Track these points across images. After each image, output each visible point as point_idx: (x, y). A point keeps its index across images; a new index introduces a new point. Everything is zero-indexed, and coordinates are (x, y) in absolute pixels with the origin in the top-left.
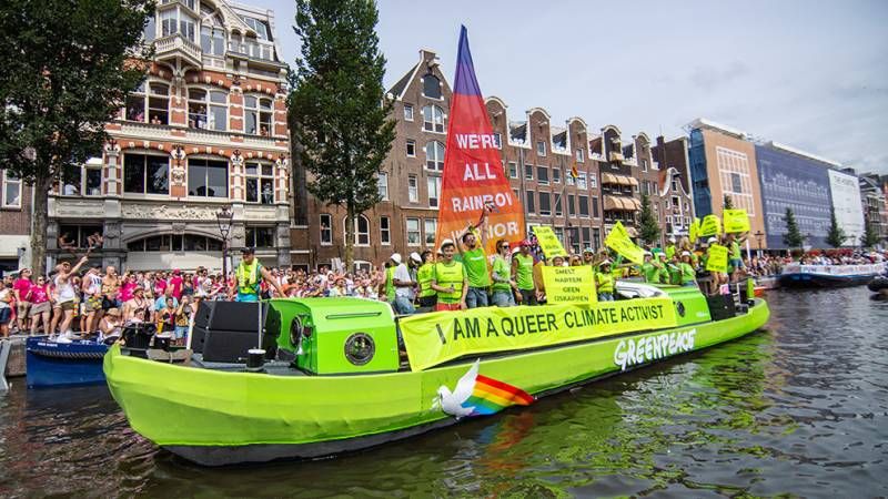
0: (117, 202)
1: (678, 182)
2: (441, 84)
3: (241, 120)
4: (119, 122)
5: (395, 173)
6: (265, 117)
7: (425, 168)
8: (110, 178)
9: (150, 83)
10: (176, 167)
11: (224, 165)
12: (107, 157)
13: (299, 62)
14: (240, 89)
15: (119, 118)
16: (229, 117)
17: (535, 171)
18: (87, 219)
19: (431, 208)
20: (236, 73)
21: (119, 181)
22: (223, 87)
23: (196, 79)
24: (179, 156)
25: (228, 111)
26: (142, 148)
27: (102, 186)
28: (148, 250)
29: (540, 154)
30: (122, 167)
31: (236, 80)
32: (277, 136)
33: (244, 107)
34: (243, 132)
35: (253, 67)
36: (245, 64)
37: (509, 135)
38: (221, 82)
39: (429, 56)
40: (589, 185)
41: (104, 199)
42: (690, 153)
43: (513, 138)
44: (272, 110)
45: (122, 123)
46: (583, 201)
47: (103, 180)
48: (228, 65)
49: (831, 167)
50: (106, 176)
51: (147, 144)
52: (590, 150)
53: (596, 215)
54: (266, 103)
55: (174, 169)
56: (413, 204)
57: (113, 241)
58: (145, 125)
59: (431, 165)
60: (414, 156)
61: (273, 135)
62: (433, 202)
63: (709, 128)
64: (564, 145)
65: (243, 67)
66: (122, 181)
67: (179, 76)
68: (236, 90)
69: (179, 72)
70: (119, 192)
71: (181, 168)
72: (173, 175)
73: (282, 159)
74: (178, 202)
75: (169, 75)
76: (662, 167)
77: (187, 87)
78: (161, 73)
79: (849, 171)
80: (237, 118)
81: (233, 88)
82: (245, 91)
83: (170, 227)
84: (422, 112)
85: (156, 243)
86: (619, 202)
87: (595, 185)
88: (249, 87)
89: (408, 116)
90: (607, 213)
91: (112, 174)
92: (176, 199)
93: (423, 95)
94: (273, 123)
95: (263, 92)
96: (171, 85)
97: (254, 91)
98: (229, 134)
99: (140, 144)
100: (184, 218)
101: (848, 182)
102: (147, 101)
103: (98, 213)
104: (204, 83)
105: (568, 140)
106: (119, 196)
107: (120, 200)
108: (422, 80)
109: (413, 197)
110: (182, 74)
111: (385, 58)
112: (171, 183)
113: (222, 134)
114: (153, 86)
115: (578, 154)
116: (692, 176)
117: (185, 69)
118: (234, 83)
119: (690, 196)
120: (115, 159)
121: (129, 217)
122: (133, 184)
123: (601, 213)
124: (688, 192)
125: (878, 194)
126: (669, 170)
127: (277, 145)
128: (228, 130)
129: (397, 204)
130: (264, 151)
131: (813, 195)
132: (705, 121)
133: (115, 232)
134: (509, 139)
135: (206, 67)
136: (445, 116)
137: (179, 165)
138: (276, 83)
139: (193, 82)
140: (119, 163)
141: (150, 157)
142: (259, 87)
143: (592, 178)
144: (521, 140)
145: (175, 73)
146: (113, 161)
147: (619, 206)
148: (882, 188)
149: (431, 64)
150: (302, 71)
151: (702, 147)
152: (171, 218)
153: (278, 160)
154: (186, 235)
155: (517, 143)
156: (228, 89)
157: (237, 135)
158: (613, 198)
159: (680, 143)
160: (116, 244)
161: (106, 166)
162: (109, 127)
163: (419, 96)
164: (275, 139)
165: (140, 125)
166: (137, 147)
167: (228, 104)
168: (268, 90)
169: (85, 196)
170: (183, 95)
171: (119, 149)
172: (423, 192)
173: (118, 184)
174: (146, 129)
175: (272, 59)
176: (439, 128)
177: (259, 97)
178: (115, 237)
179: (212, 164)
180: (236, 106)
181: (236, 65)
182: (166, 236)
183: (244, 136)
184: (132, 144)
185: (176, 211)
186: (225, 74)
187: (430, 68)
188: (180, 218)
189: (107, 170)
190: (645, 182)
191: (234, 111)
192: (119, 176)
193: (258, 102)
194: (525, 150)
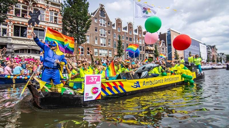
0: (11, 38)
1: (164, 44)
2: (105, 13)
3: (49, 18)
4: (12, 16)
5: (92, 36)
6: (56, 18)
7: (100, 35)
8: (9, 31)
9: (22, 6)
10: (29, 30)
11: (43, 30)
12: (9, 26)
13: (65, 2)
14: (49, 10)
15: (12, 15)
16: (45, 17)
17: (129, 38)
18: (2, 43)
19: (101, 46)
20: (48, 5)
21: (12, 32)
22: (44, 9)
23: (36, 6)
24: (30, 27)
25: (45, 15)
26: (19, 24)
27: (7, 34)
28: (20, 53)
29: (130, 34)
30: (13, 29)
31: (48, 7)
32: (59, 23)
33: (50, 15)
34: (49, 22)
35: (52, 4)
36: (50, 3)
37: (122, 29)
38: (43, 7)
39: (102, 6)
40: (142, 43)
41: (7, 37)
42: (167, 37)
43: (123, 29)
44: (58, 16)
45: (13, 16)
46: (141, 47)
47: (7, 32)
48: (45, 2)
49: (200, 43)
50: (8, 31)
51: (21, 23)
52: (143, 34)
53: (144, 51)
54: (56, 14)
55: (28, 30)
56: (96, 45)
57: (10, 49)
58: (20, 17)
59: (102, 35)
60: (97, 32)
61: (58, 23)
62: (102, 45)
63: (172, 31)
64: (136, 32)
65: (50, 4)
66: (13, 33)
67: (31, 4)
68: (47, 10)
69: (31, 3)
70: (12, 36)
71: (31, 30)
72: (28, 32)
73: (60, 30)
74: (29, 40)
75: (28, 4)
76: (161, 40)
77: (33, 8)
78: (25, 3)
79: (204, 44)
80: (48, 17)
81: (46, 9)
82: (50, 10)
83: (27, 46)
84: (100, 20)
85: (23, 51)
86: (149, 48)
87: (143, 43)
88: (51, 9)
89: (96, 21)
90: (146, 50)
91: (10, 31)
92: (29, 39)
93: (100, 16)
94: (58, 20)
95: (55, 11)
96: (28, 7)
97: (53, 10)
98: (45, 22)
99: (18, 22)
100: (31, 44)
101: (204, 47)
102: (21, 11)
103: (6, 41)
104: (38, 7)
105: (137, 31)
106: (12, 37)
107: (12, 38)
108: (100, 12)
109: (96, 43)
110: (32, 4)
111: (89, 3)
112: (28, 34)
113: (43, 22)
114: (23, 7)
115: (140, 35)
116: (168, 42)
117: (33, 2)
118: (47, 8)
119: (167, 48)
120: (11, 26)
121: (15, 43)
122: (16, 34)
123: (145, 50)
124: (166, 47)
125: (211, 50)
126: (162, 41)
127: (59, 26)
128: (45, 21)
129: (92, 44)
130: (55, 27)
131: (196, 49)
132: (171, 29)
133: (11, 47)
134: (122, 30)
135: (39, 2)
136: (106, 22)
137: (30, 29)
138: (59, 9)
139: (34, 6)
140: (12, 28)
141: (21, 27)
142: (54, 10)
143: (143, 41)
144: (125, 30)
145: (29, 3)
146: (10, 27)
147: (149, 49)
148: (212, 48)
149: (102, 8)
150: (66, 4)
151: (170, 35)
152: (27, 44)
153: (59, 30)
154: (32, 49)
155: (124, 31)
156: (45, 9)
157: (47, 22)
158: (148, 47)
159: (165, 34)
160: (11, 50)
161: (8, 28)
162: (10, 17)
163: (99, 16)
164: (58, 24)
165: (19, 17)
166: (18, 24)
167: (45, 14)
168: (57, 11)
169: (1, 36)
170: (32, 10)
171: (12, 24)
172: (99, 42)
173: (12, 34)
174: (21, 18)
175: (58, 2)
176: (104, 25)
177: (54, 12)
178: (10, 48)
179: (40, 30)
180: (47, 14)
181: (48, 3)
182: (26, 49)
183: (49, 23)
184: (16, 22)
185: (29, 42)
186: (44, 5)
187: (102, 9)
188: (30, 44)
189: (8, 29)
190: (156, 43)
191: (47, 16)
192: (12, 31)
193: (54, 14)
194: (126, 33)
